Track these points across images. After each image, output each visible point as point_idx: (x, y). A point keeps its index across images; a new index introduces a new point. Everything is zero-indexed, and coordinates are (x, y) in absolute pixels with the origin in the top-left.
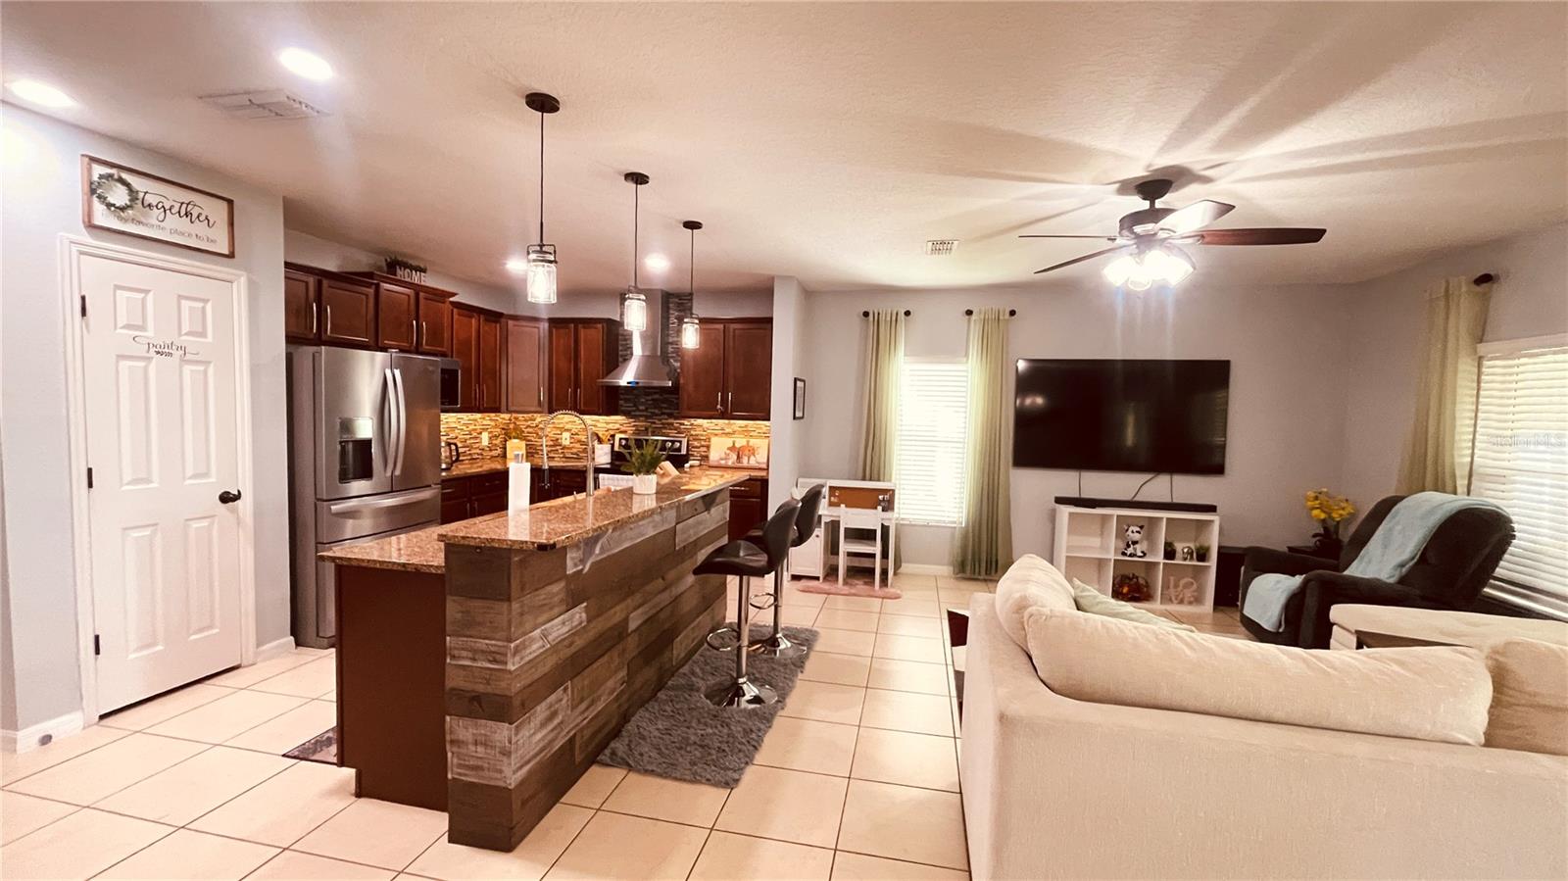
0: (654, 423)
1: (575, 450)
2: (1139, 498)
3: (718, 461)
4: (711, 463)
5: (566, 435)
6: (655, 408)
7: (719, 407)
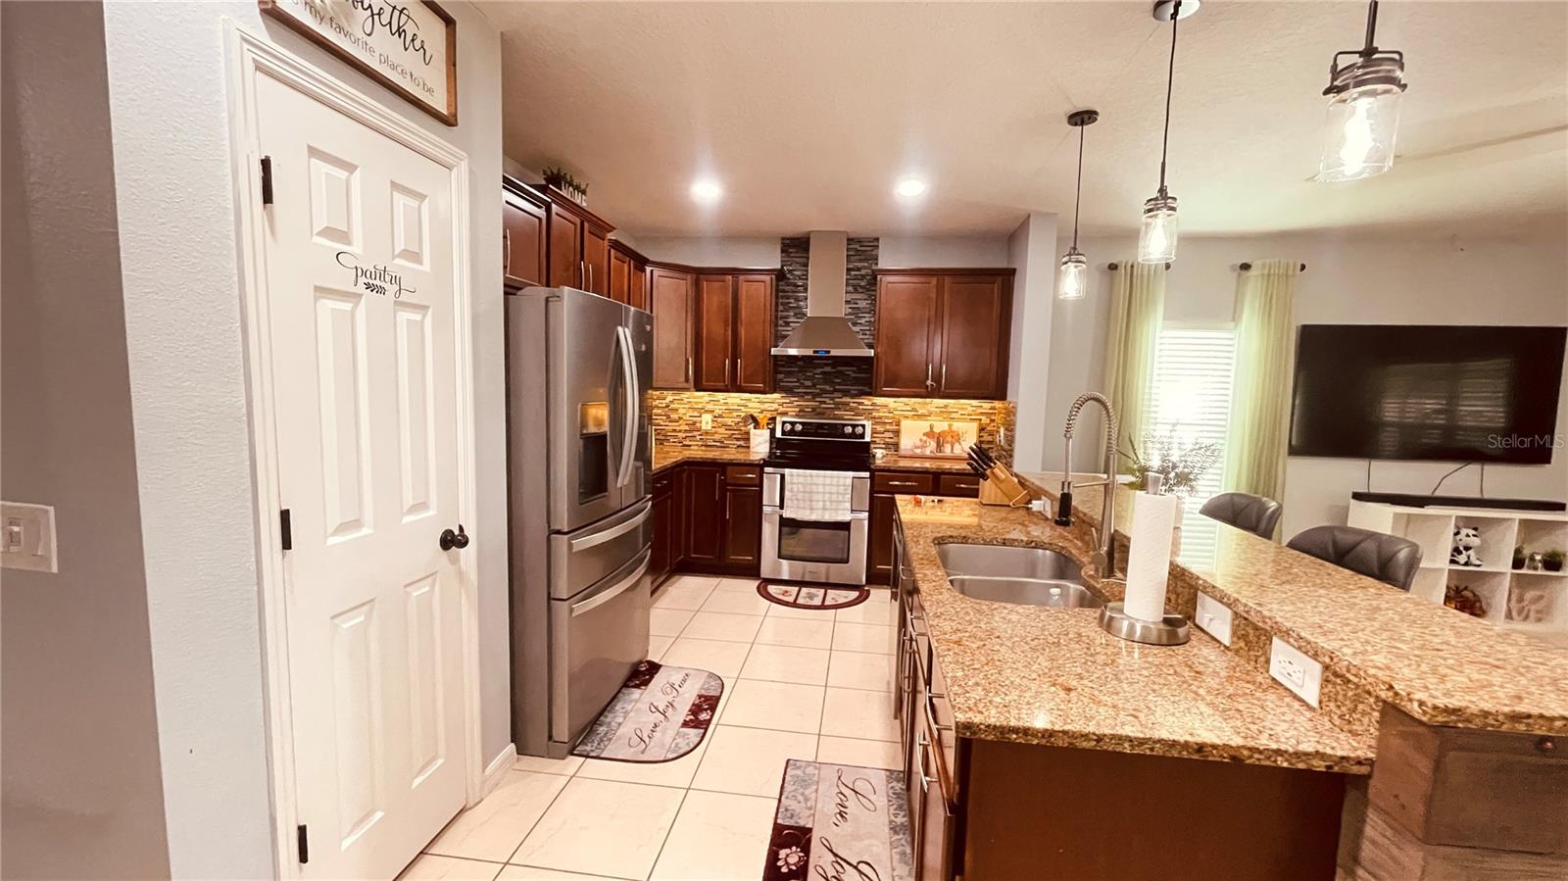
0: (825, 403)
1: (717, 437)
2: (1438, 493)
3: (912, 450)
4: (902, 452)
5: (707, 418)
6: (825, 383)
7: (929, 382)
